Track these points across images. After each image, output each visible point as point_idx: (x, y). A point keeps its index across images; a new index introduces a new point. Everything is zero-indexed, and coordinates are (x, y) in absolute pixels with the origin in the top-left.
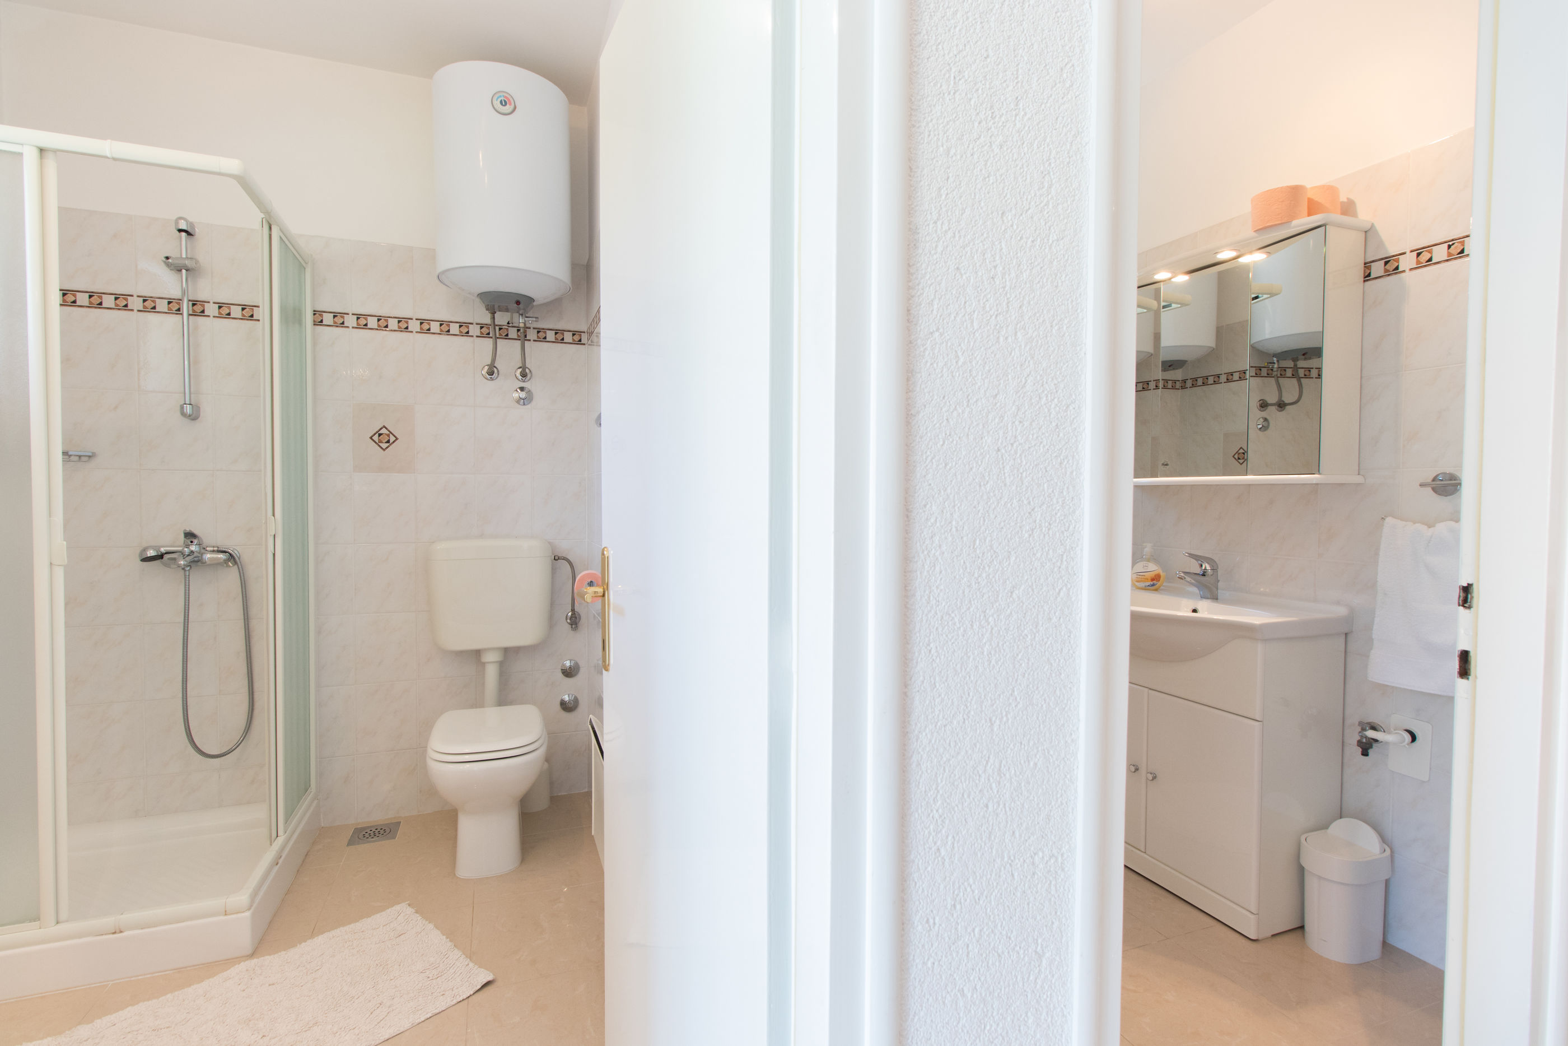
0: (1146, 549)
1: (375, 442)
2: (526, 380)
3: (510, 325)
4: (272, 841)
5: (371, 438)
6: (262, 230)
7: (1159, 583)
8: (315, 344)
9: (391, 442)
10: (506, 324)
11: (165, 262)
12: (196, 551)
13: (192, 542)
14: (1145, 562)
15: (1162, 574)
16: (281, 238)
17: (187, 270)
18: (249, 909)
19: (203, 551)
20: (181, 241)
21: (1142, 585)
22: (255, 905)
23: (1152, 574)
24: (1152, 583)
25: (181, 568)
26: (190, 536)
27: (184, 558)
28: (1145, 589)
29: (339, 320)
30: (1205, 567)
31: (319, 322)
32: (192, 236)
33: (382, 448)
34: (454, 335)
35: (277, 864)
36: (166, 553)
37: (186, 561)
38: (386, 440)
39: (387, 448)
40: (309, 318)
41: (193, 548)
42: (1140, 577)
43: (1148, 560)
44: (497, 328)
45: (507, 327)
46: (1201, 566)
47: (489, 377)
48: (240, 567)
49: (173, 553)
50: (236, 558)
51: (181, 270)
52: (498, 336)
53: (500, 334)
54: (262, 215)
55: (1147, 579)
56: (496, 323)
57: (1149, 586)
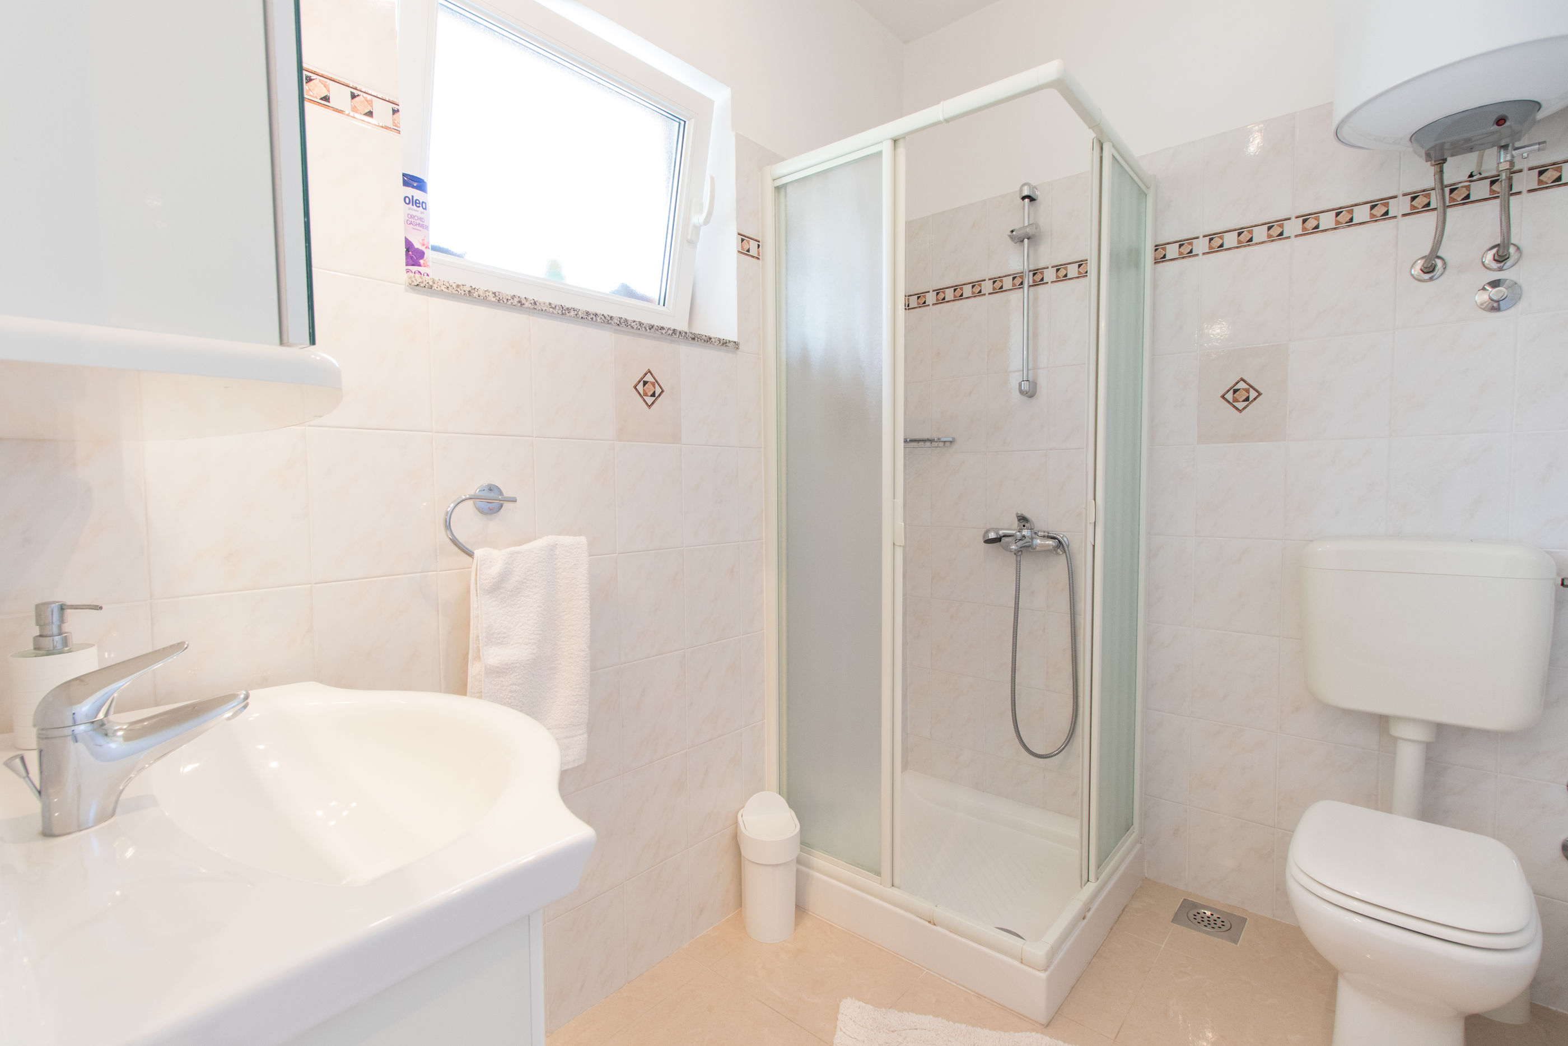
1: (1229, 402)
2: (1505, 267)
3: (1475, 178)
4: (1083, 885)
5: (1223, 397)
6: (1093, 153)
8: (1155, 286)
9: (1251, 399)
10: (1466, 178)
11: (1010, 236)
12: (1028, 537)
13: (1024, 526)
16: (1113, 156)
17: (1028, 239)
18: (1046, 970)
19: (1034, 536)
20: (1024, 209)
22: (1052, 967)
25: (1013, 553)
26: (1023, 519)
27: (1016, 543)
29: (1186, 249)
31: (1161, 258)
32: (1035, 201)
33: (1237, 409)
34: (1361, 224)
35: (1084, 918)
36: (1004, 536)
37: (1017, 546)
38: (1244, 398)
39: (1244, 408)
40: (1149, 255)
41: (1025, 532)
44: (1447, 190)
45: (1468, 184)
47: (1427, 276)
48: (1068, 555)
49: (1010, 536)
50: (1065, 545)
51: (1022, 241)
52: (1448, 204)
53: (1452, 199)
54: (1094, 135)
56: (1446, 182)
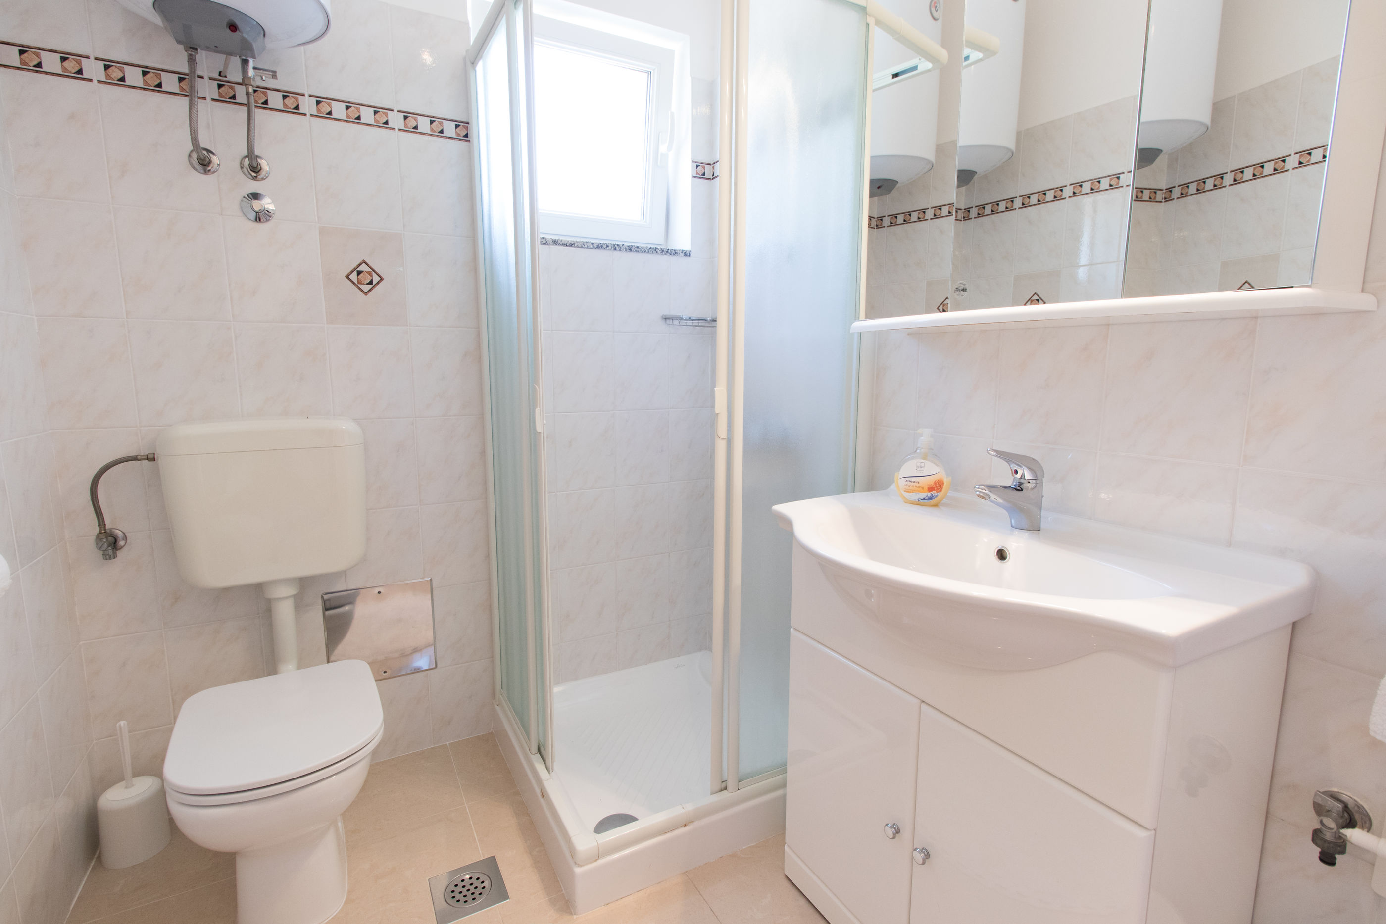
0: (922, 438)
7: (940, 495)
14: (918, 460)
15: (946, 481)
21: (915, 497)
23: (930, 481)
24: (929, 495)
28: (919, 503)
30: (1023, 475)
42: (912, 484)
43: (925, 457)
46: (1016, 472)
55: (923, 488)
57: (924, 499)
